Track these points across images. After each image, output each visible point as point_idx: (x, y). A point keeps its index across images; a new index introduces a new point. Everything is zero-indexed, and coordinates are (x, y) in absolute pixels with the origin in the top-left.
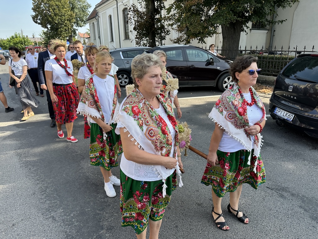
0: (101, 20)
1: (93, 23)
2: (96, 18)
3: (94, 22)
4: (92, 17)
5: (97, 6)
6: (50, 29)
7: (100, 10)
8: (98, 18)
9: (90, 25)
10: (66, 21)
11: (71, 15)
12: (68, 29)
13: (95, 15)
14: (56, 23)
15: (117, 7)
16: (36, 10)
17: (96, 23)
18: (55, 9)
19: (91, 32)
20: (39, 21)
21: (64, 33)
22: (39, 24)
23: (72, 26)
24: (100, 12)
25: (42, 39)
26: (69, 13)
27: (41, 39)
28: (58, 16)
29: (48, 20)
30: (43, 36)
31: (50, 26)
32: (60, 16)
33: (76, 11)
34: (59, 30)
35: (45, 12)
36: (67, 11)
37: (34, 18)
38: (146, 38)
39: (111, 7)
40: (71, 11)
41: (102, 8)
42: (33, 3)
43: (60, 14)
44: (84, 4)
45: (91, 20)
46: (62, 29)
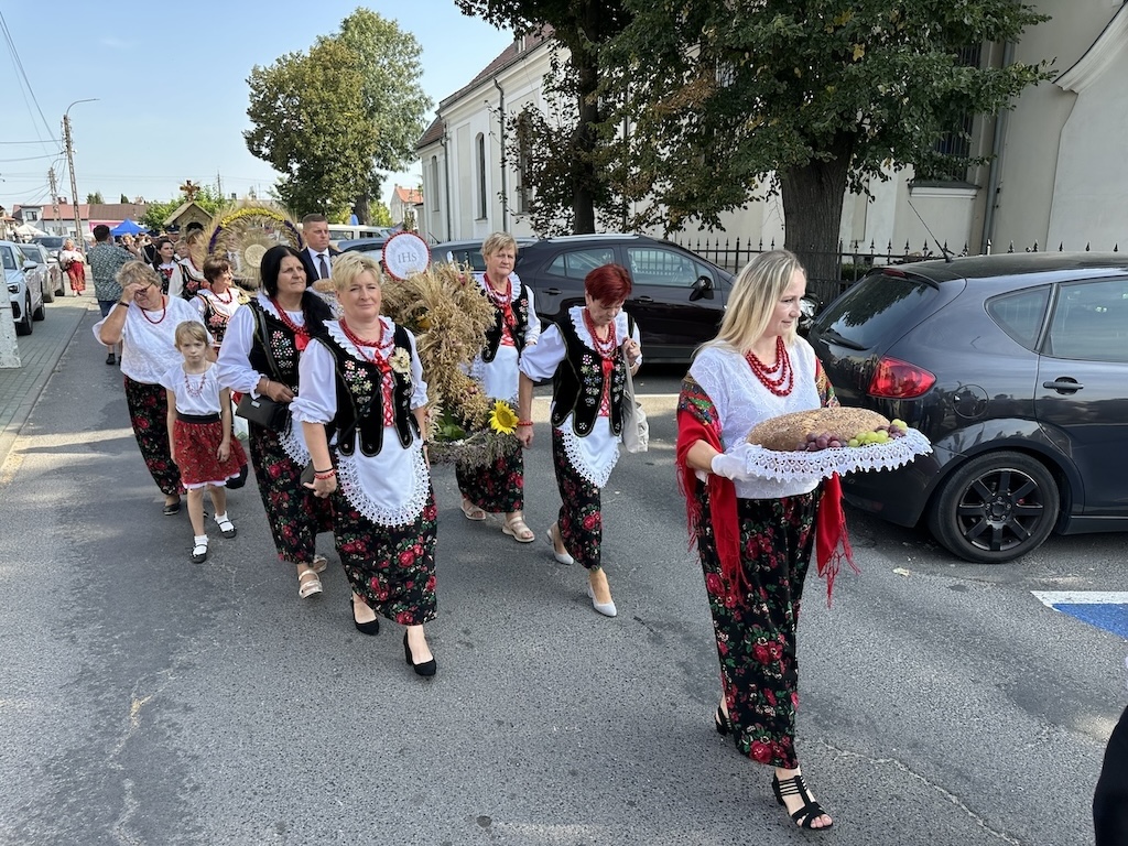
0: (453, 147)
1: (434, 157)
3: (436, 154)
4: (432, 139)
5: (444, 104)
6: (297, 174)
7: (452, 116)
8: (446, 143)
9: (425, 164)
10: (348, 151)
11: (365, 133)
12: (355, 174)
13: (437, 135)
14: (315, 156)
15: (502, 110)
16: (259, 117)
18: (316, 113)
19: (425, 184)
20: (266, 151)
21: (340, 187)
22: (265, 158)
23: (367, 166)
24: (452, 122)
26: (360, 125)
28: (324, 134)
29: (293, 146)
30: (278, 194)
31: (298, 166)
32: (329, 134)
33: (381, 119)
34: (326, 177)
35: (285, 121)
36: (355, 120)
37: (250, 141)
38: (567, 212)
39: (480, 110)
40: (365, 119)
41: (459, 112)
42: (252, 95)
43: (331, 130)
44: (411, 97)
45: (429, 148)
46: (333, 176)
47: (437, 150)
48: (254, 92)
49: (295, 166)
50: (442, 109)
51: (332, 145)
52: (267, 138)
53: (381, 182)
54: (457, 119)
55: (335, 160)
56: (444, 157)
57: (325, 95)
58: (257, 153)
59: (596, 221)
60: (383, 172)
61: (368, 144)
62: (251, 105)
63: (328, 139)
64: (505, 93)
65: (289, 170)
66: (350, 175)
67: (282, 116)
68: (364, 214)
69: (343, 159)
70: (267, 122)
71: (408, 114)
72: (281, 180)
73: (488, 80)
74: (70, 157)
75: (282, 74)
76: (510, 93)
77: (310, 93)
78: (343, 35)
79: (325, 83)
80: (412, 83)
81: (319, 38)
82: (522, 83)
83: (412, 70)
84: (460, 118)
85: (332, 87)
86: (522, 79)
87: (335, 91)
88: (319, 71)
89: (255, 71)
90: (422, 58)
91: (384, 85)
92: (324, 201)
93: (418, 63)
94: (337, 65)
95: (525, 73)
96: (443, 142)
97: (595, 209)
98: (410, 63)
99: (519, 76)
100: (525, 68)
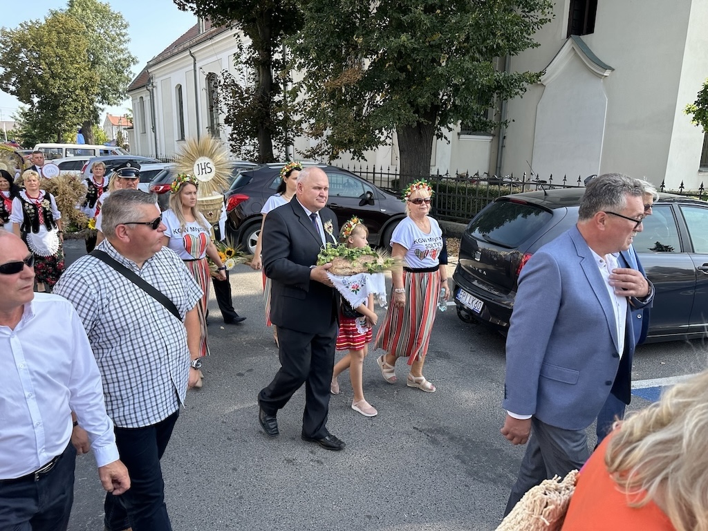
0: (158, 93)
1: (142, 98)
2: (149, 88)
3: (144, 96)
4: (139, 85)
5: (151, 63)
6: (37, 105)
7: (156, 72)
8: (152, 90)
9: (135, 101)
10: (77, 91)
11: (90, 79)
12: (83, 107)
13: (144, 81)
14: (53, 94)
15: (195, 71)
16: (7, 64)
17: (147, 99)
19: (135, 115)
20: (13, 88)
21: (72, 115)
22: (12, 93)
23: (92, 102)
24: (156, 76)
25: (18, 126)
26: (86, 73)
27: (15, 126)
28: (59, 79)
29: (34, 85)
30: (20, 119)
31: (39, 99)
32: (64, 79)
33: (101, 69)
34: (61, 108)
35: (27, 68)
36: (82, 70)
38: (253, 141)
39: (181, 69)
40: (90, 70)
41: (162, 70)
43: (65, 76)
44: (121, 56)
45: (137, 91)
46: (67, 108)
47: (144, 93)
49: (36, 100)
50: (149, 66)
51: (65, 87)
53: (100, 112)
54: (161, 74)
55: (65, 96)
56: (149, 98)
57: (59, 51)
58: (5, 90)
59: (273, 148)
60: (100, 106)
61: (92, 86)
63: (62, 82)
64: (197, 60)
65: (32, 103)
66: (79, 108)
67: (24, 64)
68: (88, 134)
69: (74, 96)
70: (12, 67)
72: (22, 108)
73: (185, 50)
75: (24, 35)
76: (200, 61)
77: (47, 50)
78: (69, 11)
79: (58, 43)
80: (122, 47)
81: (52, 12)
82: (209, 54)
83: (122, 38)
84: (163, 73)
85: (64, 46)
86: (209, 52)
87: (67, 49)
89: (3, 31)
90: (128, 30)
91: (102, 47)
92: (59, 125)
93: (126, 34)
94: (68, 32)
95: (212, 48)
97: (272, 141)
98: (121, 33)
99: (207, 50)
100: (212, 45)
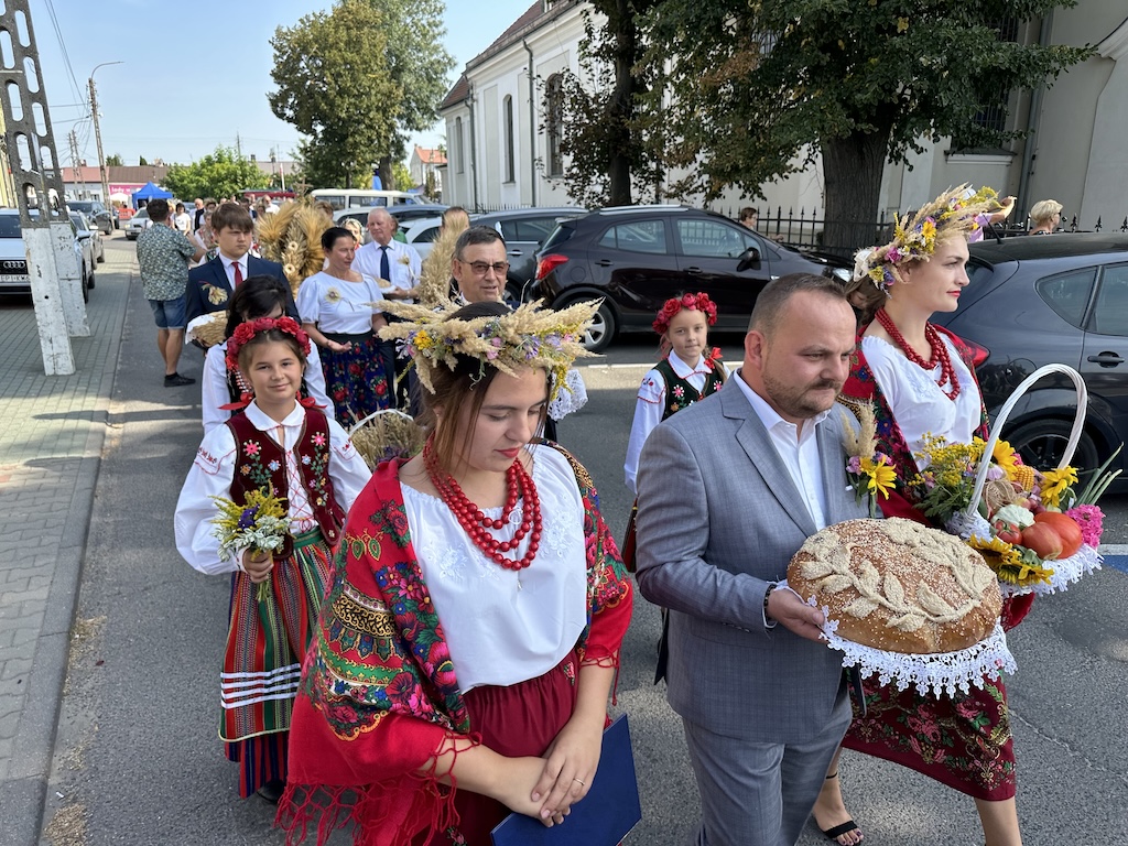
0: (479, 110)
1: (459, 118)
3: (461, 115)
4: (453, 101)
5: (470, 65)
7: (477, 78)
8: (472, 105)
9: (449, 125)
10: (372, 113)
12: (379, 136)
13: (462, 95)
14: (340, 119)
15: (531, 71)
16: (283, 78)
17: (466, 120)
19: (449, 145)
20: (290, 113)
21: (364, 149)
22: (290, 120)
23: (391, 128)
24: (478, 84)
25: (297, 167)
26: (384, 86)
27: (293, 167)
28: (349, 96)
29: (316, 107)
30: (301, 157)
31: (322, 128)
32: (354, 96)
33: (407, 78)
34: (350, 139)
35: (308, 83)
36: (378, 81)
37: (274, 103)
38: (602, 178)
39: (511, 70)
40: (389, 81)
41: (486, 73)
42: (276, 56)
43: (356, 92)
44: (435, 57)
45: (454, 108)
46: (358, 138)
47: (461, 111)
48: (278, 54)
49: (319, 128)
50: (469, 70)
51: (357, 108)
52: (291, 100)
53: (405, 142)
54: (483, 81)
55: (359, 122)
56: (468, 118)
57: (348, 55)
58: (281, 116)
59: (632, 186)
60: (406, 133)
61: (393, 105)
62: (275, 66)
63: (352, 100)
64: (534, 54)
65: (314, 132)
66: (374, 137)
67: (305, 77)
68: (387, 176)
69: (367, 121)
70: (291, 84)
71: (431, 75)
72: (303, 141)
73: (517, 41)
74: (96, 121)
75: (305, 35)
76: (540, 55)
77: (333, 55)
79: (348, 43)
80: (436, 43)
82: (551, 45)
83: (435, 29)
84: (488, 78)
85: (355, 47)
86: (551, 40)
87: (358, 53)
88: (343, 34)
89: (278, 31)
90: (444, 17)
91: (408, 45)
92: (348, 164)
93: (441, 23)
94: (360, 24)
95: (554, 35)
96: (469, 103)
97: (631, 176)
98: (434, 21)
99: (549, 38)
100: (555, 30)
